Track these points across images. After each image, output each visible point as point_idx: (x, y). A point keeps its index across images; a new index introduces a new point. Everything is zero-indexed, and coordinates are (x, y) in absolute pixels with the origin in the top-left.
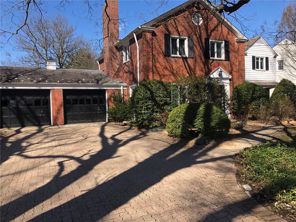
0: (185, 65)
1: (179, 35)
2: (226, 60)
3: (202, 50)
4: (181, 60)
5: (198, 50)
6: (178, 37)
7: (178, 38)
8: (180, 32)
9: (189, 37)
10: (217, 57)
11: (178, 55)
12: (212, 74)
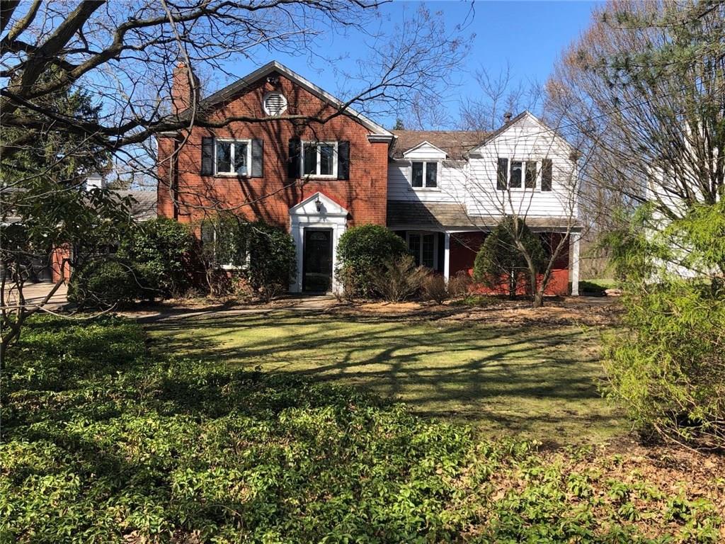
0: (244, 191)
1: (233, 136)
2: (339, 179)
3: (281, 162)
4: (236, 182)
5: (272, 161)
6: (233, 140)
7: (232, 142)
8: (234, 132)
9: (255, 139)
10: (321, 174)
11: (232, 173)
12: (302, 205)
